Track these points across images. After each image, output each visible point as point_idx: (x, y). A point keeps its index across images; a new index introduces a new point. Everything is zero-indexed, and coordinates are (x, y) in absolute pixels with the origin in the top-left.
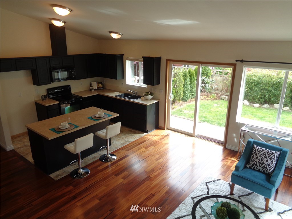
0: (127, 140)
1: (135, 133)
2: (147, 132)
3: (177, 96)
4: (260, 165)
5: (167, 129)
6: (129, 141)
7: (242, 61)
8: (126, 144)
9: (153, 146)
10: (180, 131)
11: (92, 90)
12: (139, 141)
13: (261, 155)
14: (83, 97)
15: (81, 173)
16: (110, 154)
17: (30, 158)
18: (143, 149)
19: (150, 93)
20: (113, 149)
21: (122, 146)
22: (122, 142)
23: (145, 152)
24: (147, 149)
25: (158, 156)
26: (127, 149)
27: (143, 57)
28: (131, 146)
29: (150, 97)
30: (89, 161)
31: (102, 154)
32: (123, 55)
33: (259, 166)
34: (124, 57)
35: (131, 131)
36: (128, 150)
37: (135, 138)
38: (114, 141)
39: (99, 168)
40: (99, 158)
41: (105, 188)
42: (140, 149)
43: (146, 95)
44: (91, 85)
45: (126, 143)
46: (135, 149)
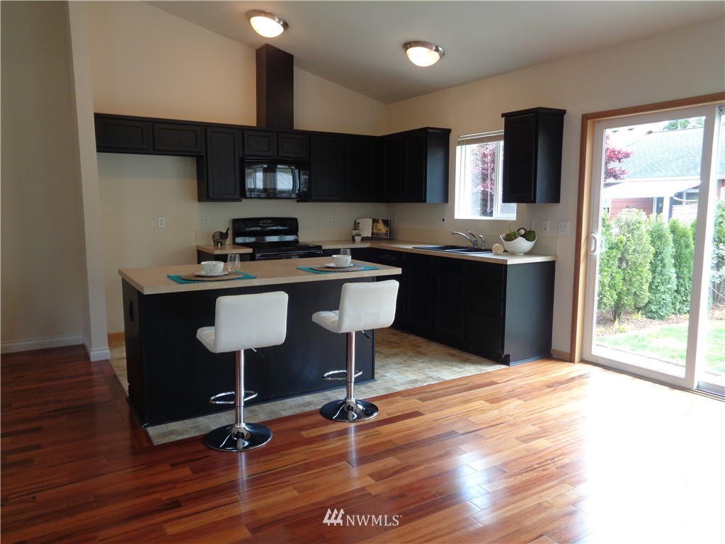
0: (431, 374)
1: (465, 361)
2: (506, 361)
3: (628, 294)
5: (583, 361)
6: (438, 379)
8: (426, 384)
9: (519, 399)
10: (632, 371)
11: (356, 237)
12: (472, 382)
14: (323, 248)
15: (242, 434)
16: (355, 400)
18: (482, 402)
19: (523, 232)
20: (375, 390)
21: (410, 387)
22: (413, 377)
23: (483, 411)
24: (495, 405)
25: (530, 429)
26: (422, 396)
27: (503, 115)
28: (440, 391)
29: (523, 244)
30: (285, 410)
31: (334, 399)
34: (452, 136)
35: (454, 356)
36: (423, 400)
37: (459, 373)
38: (388, 372)
39: (305, 434)
40: (319, 407)
41: (295, 493)
42: (470, 401)
43: (510, 238)
44: (356, 226)
45: (425, 382)
46: (450, 399)
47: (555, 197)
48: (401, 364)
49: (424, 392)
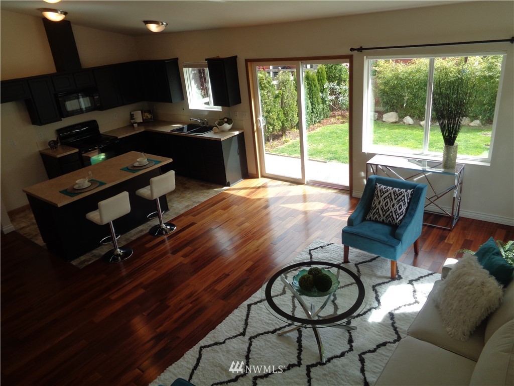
0: (195, 200)
1: (210, 188)
2: (228, 185)
3: (287, 121)
4: (384, 213)
5: (262, 176)
6: (199, 202)
7: (360, 49)
9: (236, 205)
11: (134, 125)
12: (214, 200)
13: (384, 198)
14: (119, 138)
15: (119, 254)
16: (164, 224)
17: (40, 241)
18: (220, 210)
19: (226, 120)
20: (170, 216)
21: (186, 210)
22: (187, 204)
23: (221, 215)
24: (226, 211)
25: (242, 219)
26: (193, 213)
27: (206, 60)
28: (201, 209)
29: (227, 126)
30: (132, 237)
31: (153, 225)
32: (177, 59)
33: (382, 215)
34: (180, 62)
35: (203, 186)
36: (195, 216)
37: (208, 196)
38: (174, 204)
39: (147, 246)
40: (148, 231)
41: (155, 271)
42: (215, 211)
43: (221, 124)
44: (132, 117)
45: (193, 205)
46: (206, 213)
47: (238, 101)
48: (178, 197)
49: (194, 212)
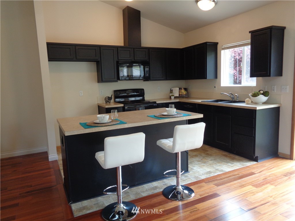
0: (217, 168)
1: (233, 159)
2: (256, 160)
6: (222, 171)
8: (216, 174)
9: (272, 184)
11: (172, 97)
12: (241, 172)
14: (157, 103)
16: (182, 186)
18: (250, 187)
19: (262, 92)
20: (190, 178)
21: (208, 176)
22: (208, 170)
23: (254, 193)
24: (260, 189)
26: (216, 182)
27: (250, 32)
28: (225, 179)
29: (263, 98)
30: (143, 192)
31: (169, 185)
32: (218, 43)
35: (226, 156)
36: (218, 185)
37: (232, 167)
38: (194, 167)
40: (162, 190)
42: (242, 186)
43: (255, 95)
44: (171, 91)
45: (215, 173)
47: (279, 73)
48: (200, 161)
49: (217, 180)
